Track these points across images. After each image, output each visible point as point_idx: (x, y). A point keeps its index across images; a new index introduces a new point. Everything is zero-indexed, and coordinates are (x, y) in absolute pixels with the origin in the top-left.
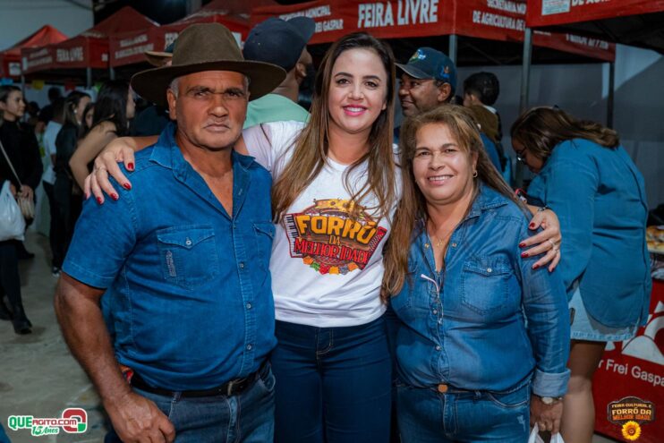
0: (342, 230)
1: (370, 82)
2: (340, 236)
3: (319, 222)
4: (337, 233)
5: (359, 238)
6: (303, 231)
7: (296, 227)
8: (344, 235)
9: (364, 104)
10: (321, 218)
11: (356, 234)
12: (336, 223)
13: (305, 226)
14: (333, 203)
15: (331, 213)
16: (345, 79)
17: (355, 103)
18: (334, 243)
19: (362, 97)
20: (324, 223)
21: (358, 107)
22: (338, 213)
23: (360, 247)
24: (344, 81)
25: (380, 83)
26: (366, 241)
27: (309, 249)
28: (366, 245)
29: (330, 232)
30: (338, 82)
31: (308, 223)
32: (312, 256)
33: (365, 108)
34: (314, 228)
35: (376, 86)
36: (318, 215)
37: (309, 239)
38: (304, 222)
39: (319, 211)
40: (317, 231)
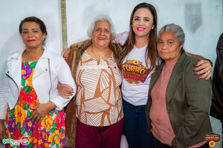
1: (146, 20)
2: (135, 72)
3: (128, 67)
4: (134, 71)
8: (136, 72)
10: (128, 66)
11: (139, 71)
12: (133, 68)
14: (132, 61)
15: (131, 65)
16: (138, 19)
17: (141, 27)
19: (143, 24)
20: (129, 68)
21: (142, 28)
22: (133, 65)
24: (137, 19)
25: (150, 20)
27: (127, 76)
29: (132, 71)
30: (136, 20)
33: (144, 28)
34: (127, 69)
35: (148, 21)
36: (127, 65)
37: (126, 72)
38: (124, 67)
39: (128, 64)
40: (128, 70)
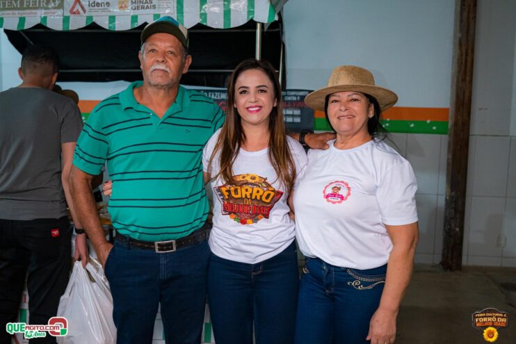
0: (251, 195)
5: (264, 199)
6: (227, 197)
7: (222, 194)
9: (260, 104)
13: (227, 193)
18: (248, 203)
23: (265, 205)
26: (268, 201)
28: (268, 203)
31: (229, 191)
32: (235, 213)
